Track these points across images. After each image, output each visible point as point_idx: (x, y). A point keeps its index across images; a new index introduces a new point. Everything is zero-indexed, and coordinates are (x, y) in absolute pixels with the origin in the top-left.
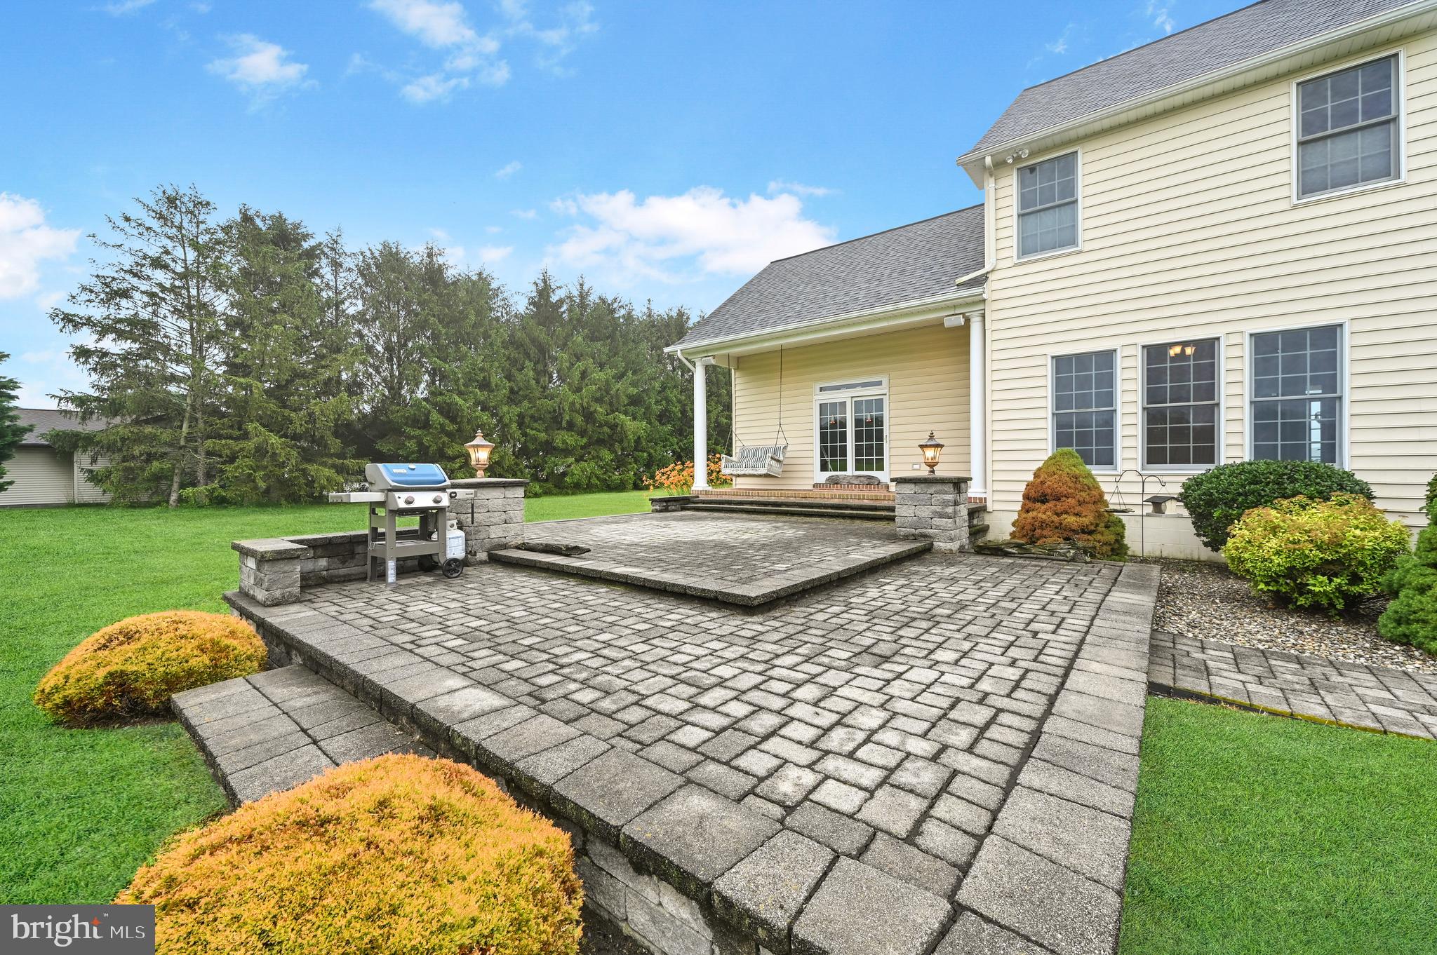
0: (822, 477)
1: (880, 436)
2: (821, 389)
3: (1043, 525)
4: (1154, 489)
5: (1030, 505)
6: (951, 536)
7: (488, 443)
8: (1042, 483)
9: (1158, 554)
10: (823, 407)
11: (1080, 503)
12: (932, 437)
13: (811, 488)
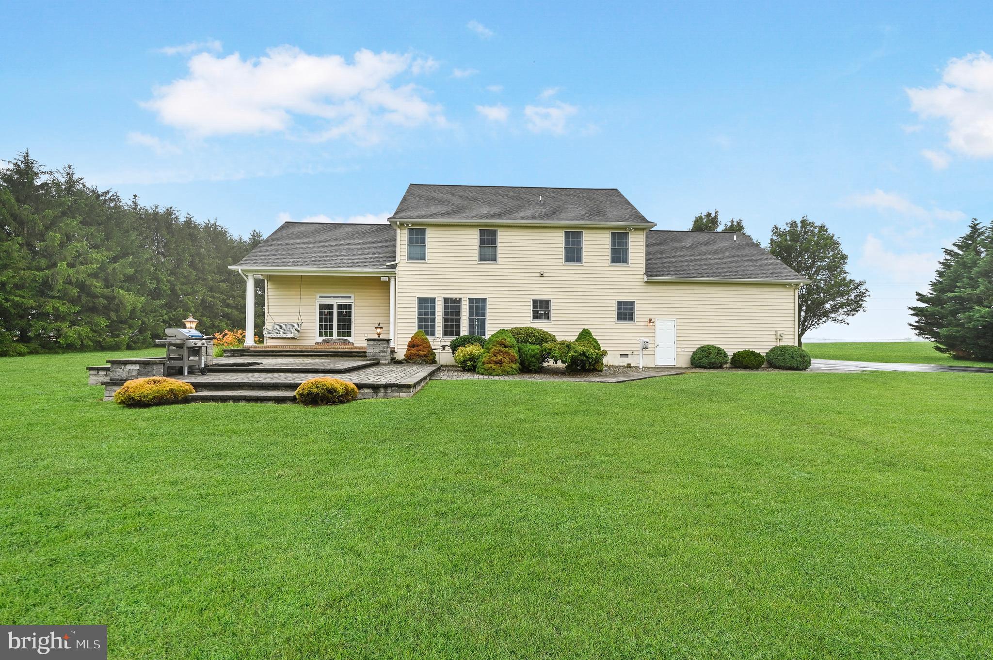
0: (320, 339)
1: (350, 321)
2: (320, 297)
3: (413, 355)
4: (443, 343)
5: (410, 348)
6: (385, 358)
7: (194, 320)
8: (413, 341)
9: (446, 364)
10: (321, 306)
11: (424, 348)
12: (379, 324)
13: (314, 345)
